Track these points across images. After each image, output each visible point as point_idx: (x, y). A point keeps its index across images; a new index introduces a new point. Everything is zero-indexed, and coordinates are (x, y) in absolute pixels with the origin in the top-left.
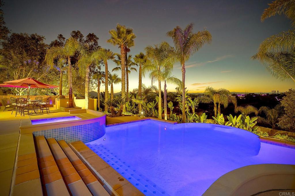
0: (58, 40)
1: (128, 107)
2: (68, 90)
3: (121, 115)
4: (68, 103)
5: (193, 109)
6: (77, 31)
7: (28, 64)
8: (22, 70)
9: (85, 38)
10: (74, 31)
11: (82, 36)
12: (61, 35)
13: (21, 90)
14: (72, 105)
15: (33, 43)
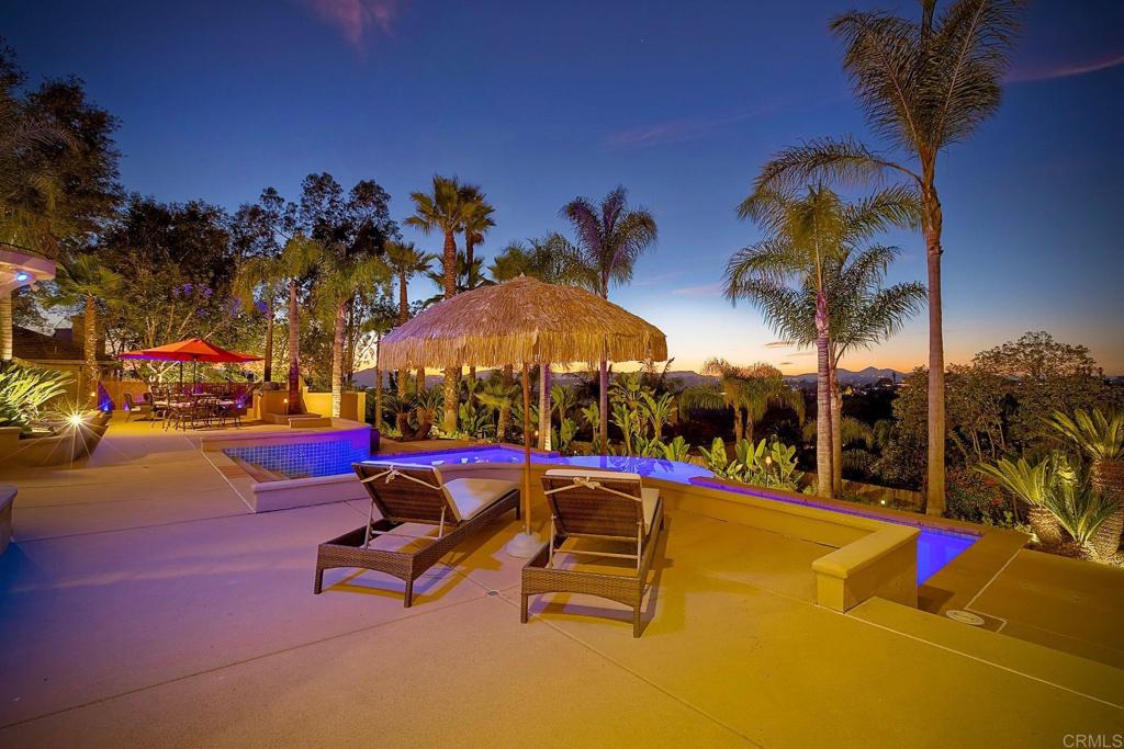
0: (263, 207)
1: (466, 419)
2: (287, 365)
3: (426, 438)
4: (286, 401)
5: (657, 427)
6: (321, 175)
7: (182, 296)
8: (164, 312)
9: (346, 197)
10: (312, 173)
11: (336, 190)
12: (271, 191)
13: (161, 368)
14: (297, 408)
15: (193, 231)
